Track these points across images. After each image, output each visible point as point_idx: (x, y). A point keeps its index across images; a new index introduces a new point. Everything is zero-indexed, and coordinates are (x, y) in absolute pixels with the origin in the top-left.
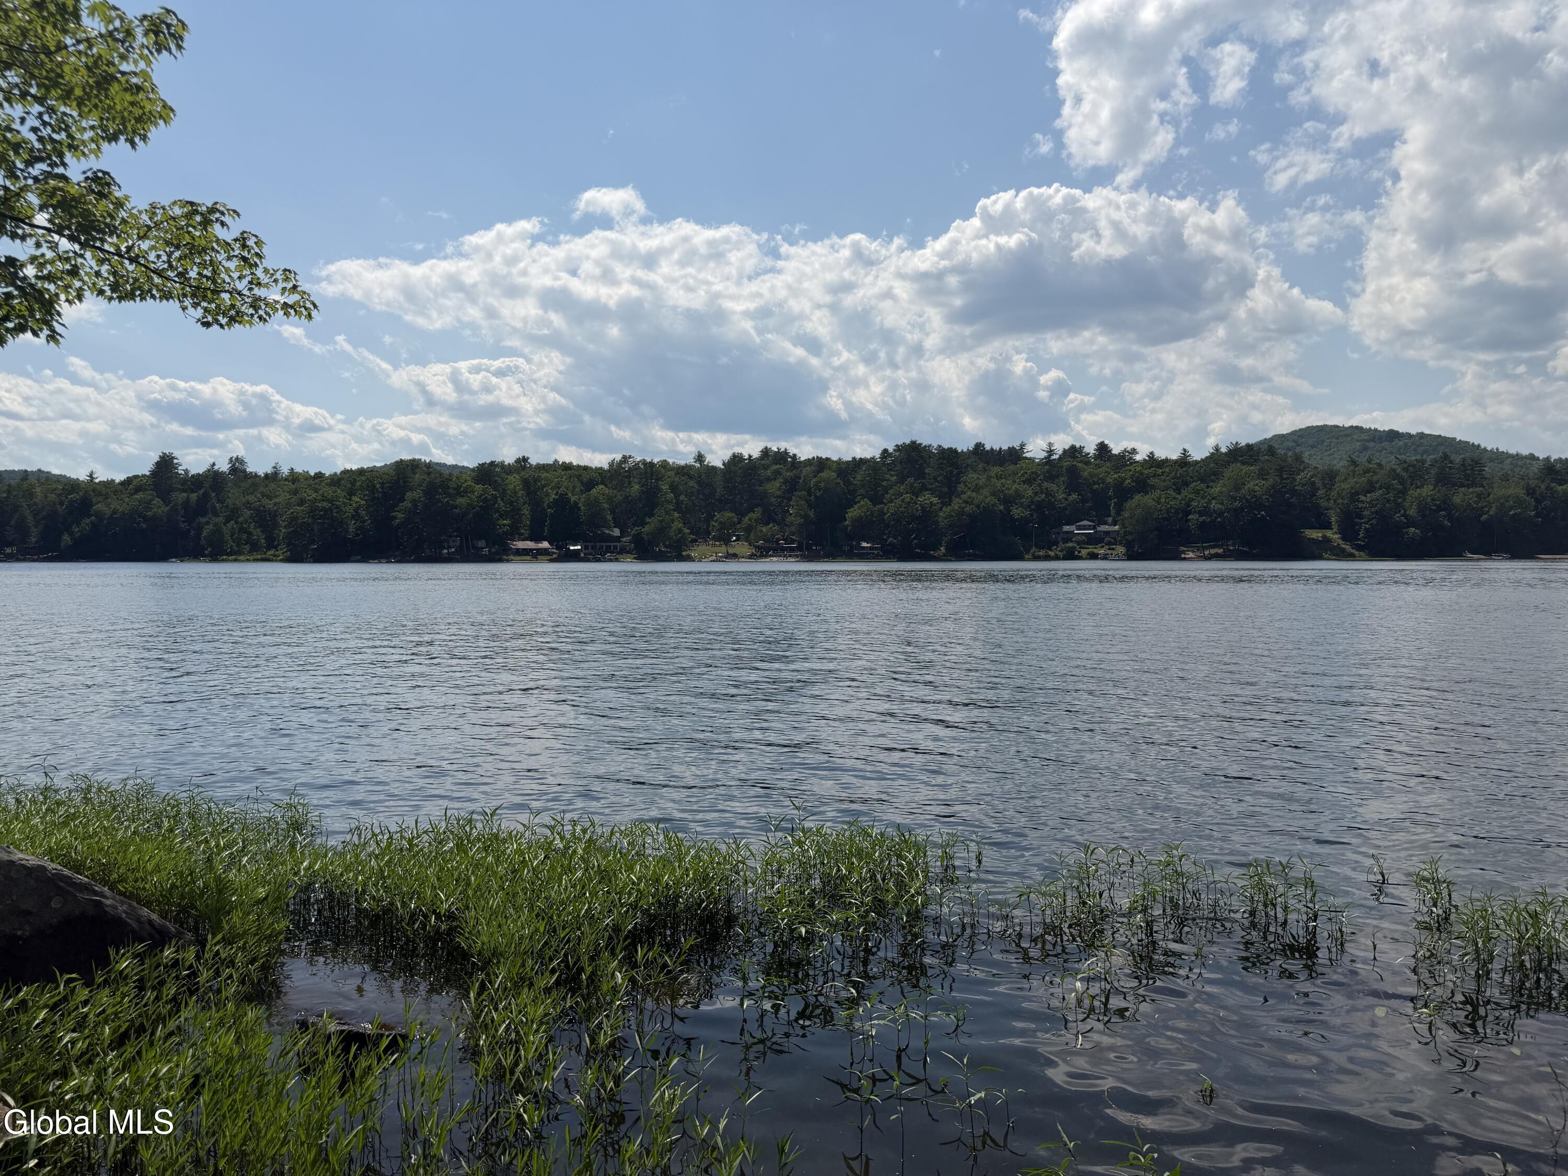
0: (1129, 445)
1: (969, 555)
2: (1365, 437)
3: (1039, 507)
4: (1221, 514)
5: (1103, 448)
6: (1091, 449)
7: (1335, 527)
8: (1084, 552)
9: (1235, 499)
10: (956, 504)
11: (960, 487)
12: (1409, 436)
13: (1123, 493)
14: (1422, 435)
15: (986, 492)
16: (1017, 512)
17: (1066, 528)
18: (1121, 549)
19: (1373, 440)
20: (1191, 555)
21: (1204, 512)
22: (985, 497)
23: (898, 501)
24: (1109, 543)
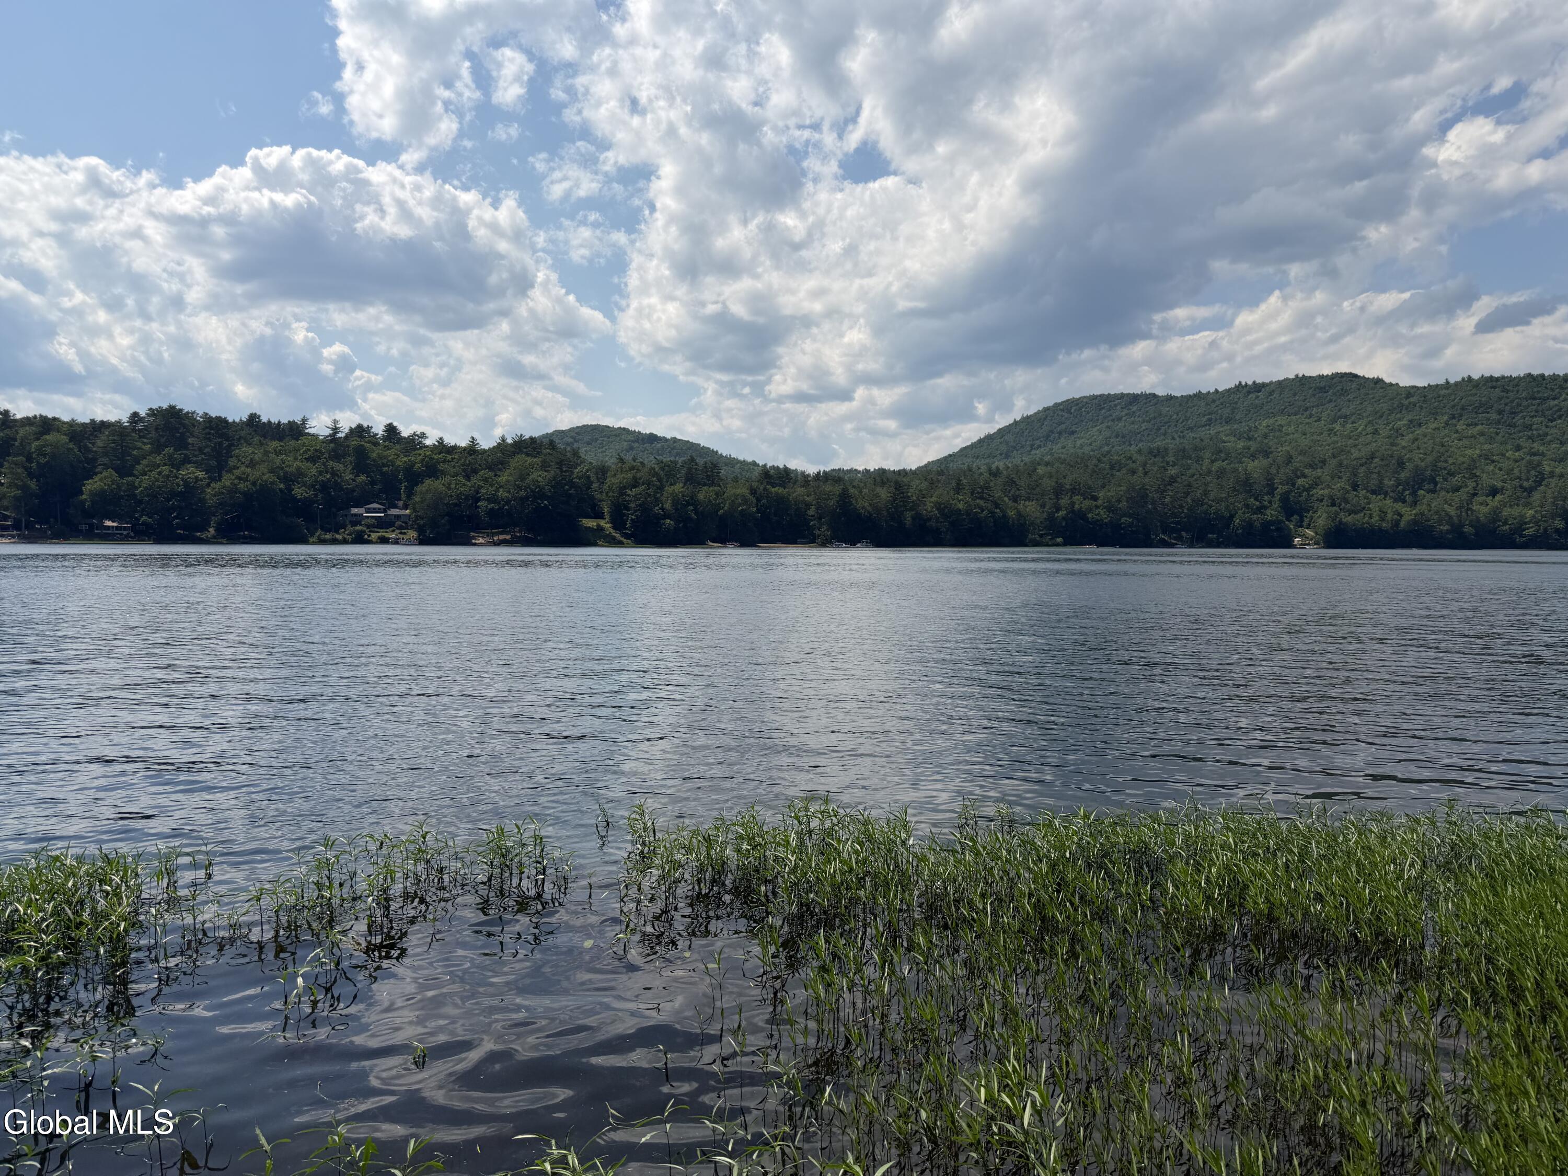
0: (419, 429)
1: (244, 537)
2: (630, 437)
3: (324, 487)
4: (508, 502)
5: (391, 430)
6: (379, 430)
7: (607, 517)
8: (374, 536)
9: (519, 488)
10: (227, 480)
11: (232, 462)
12: (665, 439)
13: (413, 478)
14: (675, 440)
15: (263, 468)
16: (299, 492)
17: (355, 511)
18: (412, 534)
19: (637, 441)
20: (481, 540)
21: (492, 499)
22: (262, 474)
23: (154, 474)
24: (400, 528)
